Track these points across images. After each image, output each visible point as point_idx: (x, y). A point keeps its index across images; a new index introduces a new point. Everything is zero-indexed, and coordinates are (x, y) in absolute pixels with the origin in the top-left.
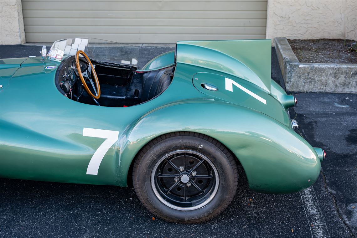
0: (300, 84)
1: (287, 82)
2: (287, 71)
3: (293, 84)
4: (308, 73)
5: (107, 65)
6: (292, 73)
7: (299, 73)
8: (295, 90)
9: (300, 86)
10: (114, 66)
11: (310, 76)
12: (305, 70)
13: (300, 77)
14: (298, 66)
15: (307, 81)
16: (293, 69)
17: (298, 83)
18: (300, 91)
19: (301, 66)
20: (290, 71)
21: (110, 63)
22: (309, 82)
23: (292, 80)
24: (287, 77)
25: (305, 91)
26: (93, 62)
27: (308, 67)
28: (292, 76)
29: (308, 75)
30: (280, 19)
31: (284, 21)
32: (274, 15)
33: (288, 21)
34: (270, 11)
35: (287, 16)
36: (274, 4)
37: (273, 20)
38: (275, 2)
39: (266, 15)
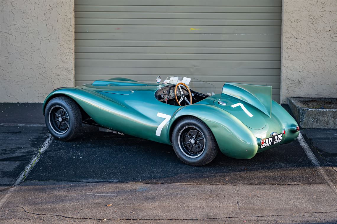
0: (310, 123)
1: (301, 122)
2: (301, 114)
3: (305, 123)
4: (315, 115)
5: (200, 95)
6: (304, 115)
7: (309, 115)
8: (306, 127)
9: (310, 124)
10: (203, 95)
11: (316, 117)
12: (312, 113)
13: (309, 118)
14: (308, 110)
15: (314, 121)
16: (304, 112)
17: (308, 122)
18: (310, 128)
19: (309, 110)
20: (302, 114)
21: (201, 94)
22: (316, 121)
23: (304, 119)
24: (300, 118)
25: (314, 128)
26: (192, 92)
27: (315, 111)
28: (304, 117)
29: (315, 116)
30: (291, 82)
31: (294, 84)
32: (287, 79)
33: (298, 84)
34: (283, 76)
35: (297, 80)
36: (286, 70)
37: (286, 83)
38: (286, 69)
39: (280, 79)
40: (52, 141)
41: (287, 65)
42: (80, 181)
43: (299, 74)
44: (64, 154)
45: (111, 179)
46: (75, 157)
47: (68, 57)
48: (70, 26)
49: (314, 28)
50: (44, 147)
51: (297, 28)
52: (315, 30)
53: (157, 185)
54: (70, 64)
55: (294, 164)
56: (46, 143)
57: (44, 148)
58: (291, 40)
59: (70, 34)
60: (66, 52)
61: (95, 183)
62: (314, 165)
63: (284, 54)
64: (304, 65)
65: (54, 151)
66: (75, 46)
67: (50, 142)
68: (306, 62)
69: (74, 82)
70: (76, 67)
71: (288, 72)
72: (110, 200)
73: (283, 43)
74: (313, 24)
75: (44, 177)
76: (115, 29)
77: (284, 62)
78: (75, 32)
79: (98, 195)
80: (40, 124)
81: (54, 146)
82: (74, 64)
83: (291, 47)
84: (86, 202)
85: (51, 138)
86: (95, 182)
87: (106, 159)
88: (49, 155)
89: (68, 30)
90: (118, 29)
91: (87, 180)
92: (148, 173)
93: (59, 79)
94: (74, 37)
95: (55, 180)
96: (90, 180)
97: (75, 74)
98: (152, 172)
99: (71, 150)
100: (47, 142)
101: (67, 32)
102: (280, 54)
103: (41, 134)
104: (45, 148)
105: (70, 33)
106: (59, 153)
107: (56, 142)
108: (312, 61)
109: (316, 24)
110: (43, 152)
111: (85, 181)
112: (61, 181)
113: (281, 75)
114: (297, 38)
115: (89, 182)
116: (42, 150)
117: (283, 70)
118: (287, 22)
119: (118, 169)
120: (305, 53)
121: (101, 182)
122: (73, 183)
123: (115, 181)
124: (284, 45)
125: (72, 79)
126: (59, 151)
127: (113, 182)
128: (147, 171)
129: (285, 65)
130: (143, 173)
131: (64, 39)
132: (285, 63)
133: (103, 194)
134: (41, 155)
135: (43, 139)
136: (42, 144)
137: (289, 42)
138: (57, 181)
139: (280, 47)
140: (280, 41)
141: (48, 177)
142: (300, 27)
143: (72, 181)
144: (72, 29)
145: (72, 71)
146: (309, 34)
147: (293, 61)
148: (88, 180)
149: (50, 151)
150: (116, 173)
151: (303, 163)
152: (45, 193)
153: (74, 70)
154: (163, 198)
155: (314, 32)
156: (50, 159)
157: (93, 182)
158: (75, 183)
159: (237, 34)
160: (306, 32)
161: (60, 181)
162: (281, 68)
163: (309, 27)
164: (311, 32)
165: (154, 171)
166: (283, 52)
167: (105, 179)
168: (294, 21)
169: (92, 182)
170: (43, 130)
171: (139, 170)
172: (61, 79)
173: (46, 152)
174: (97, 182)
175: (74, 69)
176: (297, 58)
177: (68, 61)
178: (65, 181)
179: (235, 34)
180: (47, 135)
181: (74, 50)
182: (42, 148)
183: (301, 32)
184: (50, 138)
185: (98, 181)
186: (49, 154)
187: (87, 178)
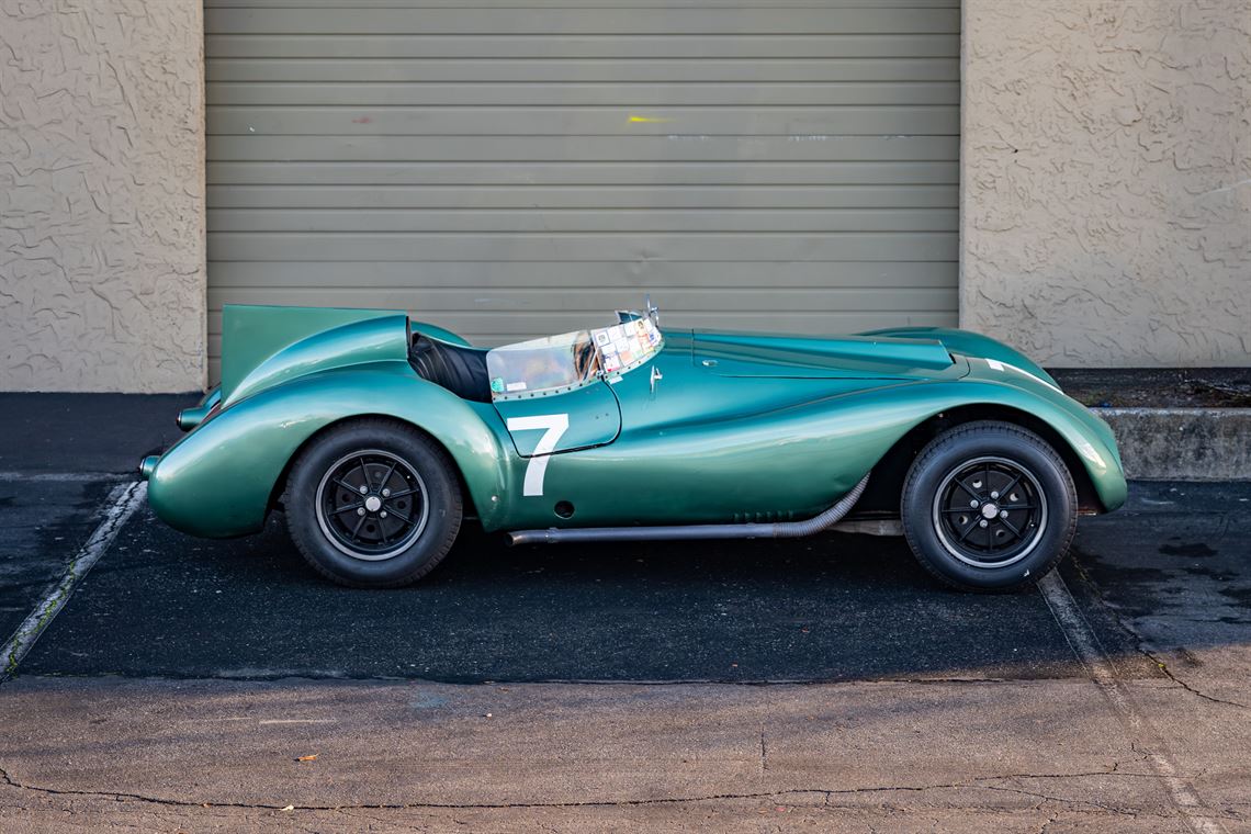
30: (998, 311)
31: (1009, 320)
32: (980, 299)
33: (1020, 316)
34: (968, 289)
35: (1018, 303)
36: (977, 266)
37: (978, 314)
38: (979, 262)
39: (957, 300)
40: (116, 532)
41: (981, 250)
42: (210, 677)
43: (1026, 283)
44: (160, 579)
45: (320, 669)
46: (198, 588)
47: (183, 226)
48: (188, 114)
49: (1077, 113)
50: (89, 554)
51: (1016, 111)
52: (1081, 118)
53: (484, 687)
54: (189, 251)
55: (984, 610)
56: (97, 542)
57: (88, 557)
58: (995, 156)
59: (188, 141)
60: (173, 207)
61: (263, 683)
62: (1055, 610)
63: (971, 209)
64: (1045, 247)
65: (122, 569)
66: (207, 185)
67: (109, 536)
68: (1052, 238)
69: (205, 316)
70: (211, 260)
71: (985, 276)
72: (313, 738)
73: (967, 167)
74: (1075, 98)
75: (84, 660)
76: (355, 122)
77: (969, 236)
78: (206, 135)
79: (270, 722)
80: (77, 472)
81: (125, 552)
82: (205, 251)
83: (994, 182)
84: (226, 750)
85: (114, 524)
86: (264, 679)
87: (307, 598)
88: (104, 585)
89: (182, 125)
90: (365, 121)
91: (237, 670)
92: (457, 644)
93: (151, 306)
94: (204, 152)
95: (119, 674)
96: (247, 672)
97: (208, 287)
98: (471, 641)
99: (186, 565)
100: (99, 534)
101: (178, 135)
102: (956, 208)
103: (78, 507)
104: (92, 557)
105: (189, 136)
106: (140, 575)
107: (132, 538)
108: (1073, 231)
109: (1086, 98)
110: (83, 572)
111: (229, 673)
112: (143, 674)
113: (960, 285)
114: (1016, 151)
115: (244, 679)
116: (79, 567)
117: (969, 265)
118: (980, 91)
119: (350, 632)
120: (1045, 203)
121: (286, 676)
122: (186, 681)
123: (334, 673)
124: (969, 174)
125: (195, 307)
126: (139, 570)
127: (327, 677)
128: (453, 637)
129: (973, 250)
130: (438, 645)
131: (165, 159)
132: (974, 241)
133: (289, 721)
134: (77, 583)
135: (85, 528)
136: (83, 544)
137: (988, 164)
138: (129, 674)
139: (956, 184)
140: (956, 160)
141: (98, 660)
142: (1028, 107)
143: (182, 677)
144: (197, 121)
145: (196, 276)
146: (1060, 134)
147: (1003, 233)
148: (239, 672)
149: (107, 570)
150: (340, 645)
151: (1014, 605)
152: (84, 718)
153: (204, 273)
154: (502, 731)
155: (1080, 126)
156: (105, 599)
157: (257, 678)
158: (191, 681)
159: (798, 138)
160: (1050, 128)
161: (137, 676)
162: (961, 260)
163: (1059, 108)
164: (1067, 128)
165: (479, 636)
166: (967, 200)
167: (299, 666)
168: (1004, 88)
169: (251, 679)
170: (85, 495)
171: (424, 633)
172: (155, 306)
173: (93, 572)
174: (272, 679)
175: (204, 268)
176: (1018, 221)
177: (183, 241)
178: (157, 674)
179: (792, 138)
180: (100, 513)
181: (204, 201)
182: (81, 560)
183: (1032, 126)
184: (109, 524)
185: (273, 673)
186: (103, 581)
187: (235, 665)
